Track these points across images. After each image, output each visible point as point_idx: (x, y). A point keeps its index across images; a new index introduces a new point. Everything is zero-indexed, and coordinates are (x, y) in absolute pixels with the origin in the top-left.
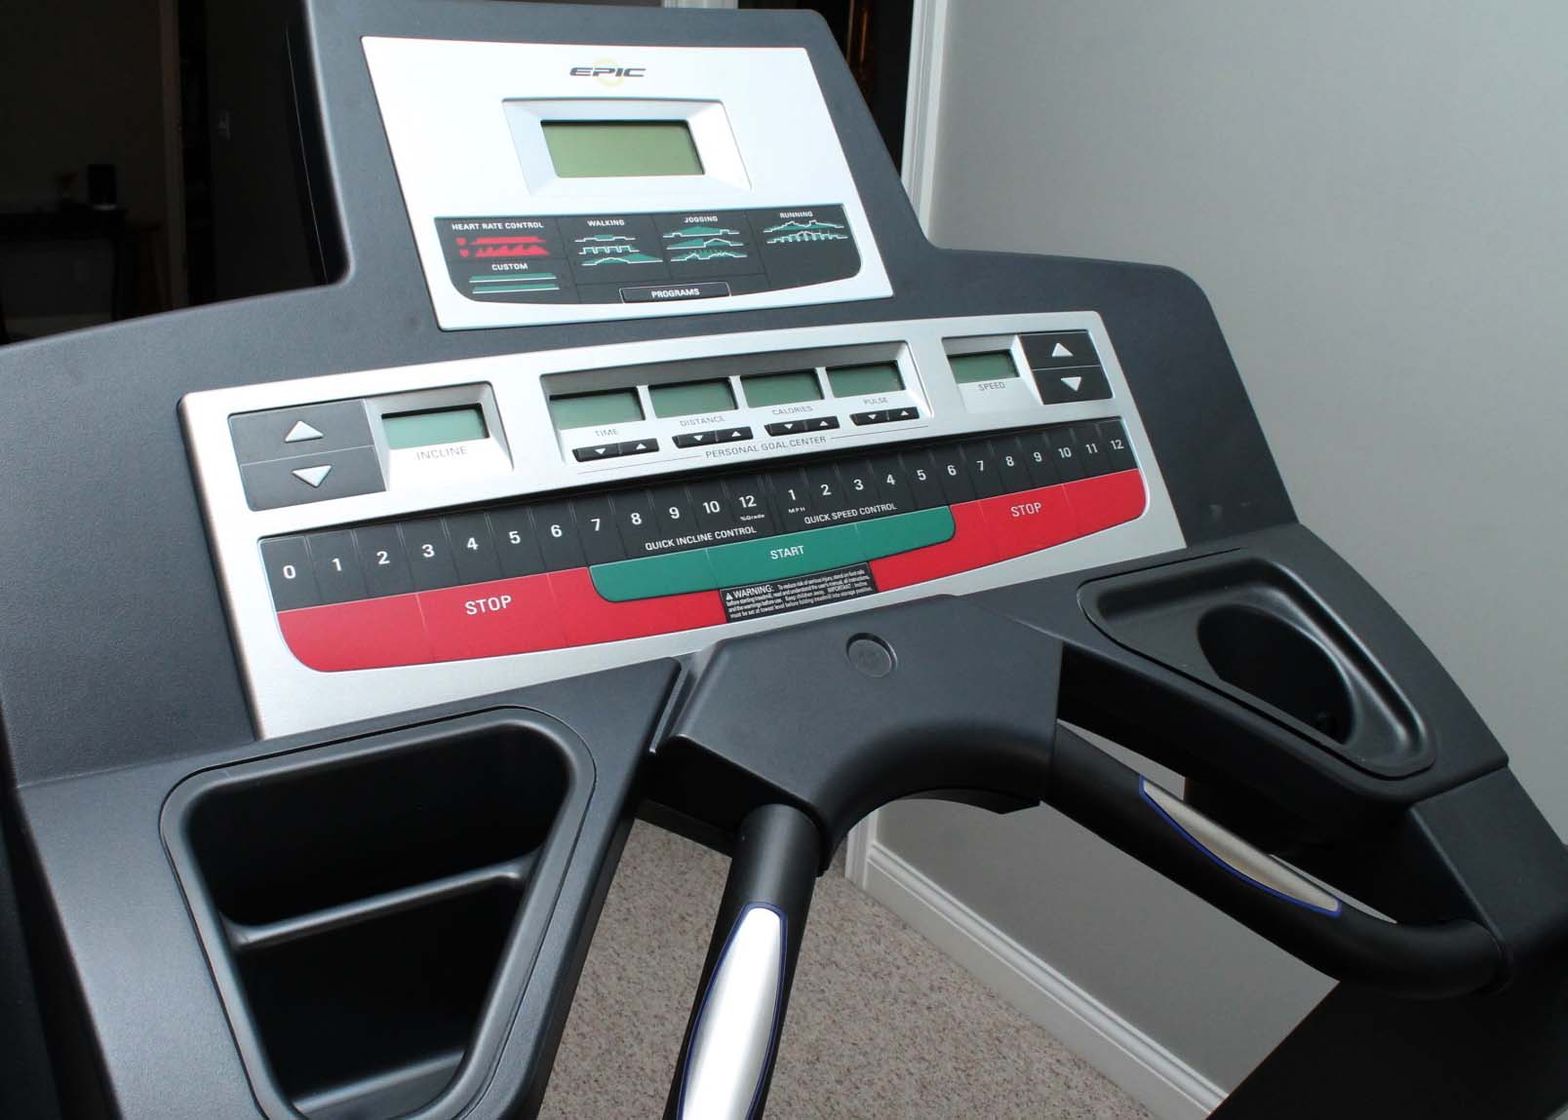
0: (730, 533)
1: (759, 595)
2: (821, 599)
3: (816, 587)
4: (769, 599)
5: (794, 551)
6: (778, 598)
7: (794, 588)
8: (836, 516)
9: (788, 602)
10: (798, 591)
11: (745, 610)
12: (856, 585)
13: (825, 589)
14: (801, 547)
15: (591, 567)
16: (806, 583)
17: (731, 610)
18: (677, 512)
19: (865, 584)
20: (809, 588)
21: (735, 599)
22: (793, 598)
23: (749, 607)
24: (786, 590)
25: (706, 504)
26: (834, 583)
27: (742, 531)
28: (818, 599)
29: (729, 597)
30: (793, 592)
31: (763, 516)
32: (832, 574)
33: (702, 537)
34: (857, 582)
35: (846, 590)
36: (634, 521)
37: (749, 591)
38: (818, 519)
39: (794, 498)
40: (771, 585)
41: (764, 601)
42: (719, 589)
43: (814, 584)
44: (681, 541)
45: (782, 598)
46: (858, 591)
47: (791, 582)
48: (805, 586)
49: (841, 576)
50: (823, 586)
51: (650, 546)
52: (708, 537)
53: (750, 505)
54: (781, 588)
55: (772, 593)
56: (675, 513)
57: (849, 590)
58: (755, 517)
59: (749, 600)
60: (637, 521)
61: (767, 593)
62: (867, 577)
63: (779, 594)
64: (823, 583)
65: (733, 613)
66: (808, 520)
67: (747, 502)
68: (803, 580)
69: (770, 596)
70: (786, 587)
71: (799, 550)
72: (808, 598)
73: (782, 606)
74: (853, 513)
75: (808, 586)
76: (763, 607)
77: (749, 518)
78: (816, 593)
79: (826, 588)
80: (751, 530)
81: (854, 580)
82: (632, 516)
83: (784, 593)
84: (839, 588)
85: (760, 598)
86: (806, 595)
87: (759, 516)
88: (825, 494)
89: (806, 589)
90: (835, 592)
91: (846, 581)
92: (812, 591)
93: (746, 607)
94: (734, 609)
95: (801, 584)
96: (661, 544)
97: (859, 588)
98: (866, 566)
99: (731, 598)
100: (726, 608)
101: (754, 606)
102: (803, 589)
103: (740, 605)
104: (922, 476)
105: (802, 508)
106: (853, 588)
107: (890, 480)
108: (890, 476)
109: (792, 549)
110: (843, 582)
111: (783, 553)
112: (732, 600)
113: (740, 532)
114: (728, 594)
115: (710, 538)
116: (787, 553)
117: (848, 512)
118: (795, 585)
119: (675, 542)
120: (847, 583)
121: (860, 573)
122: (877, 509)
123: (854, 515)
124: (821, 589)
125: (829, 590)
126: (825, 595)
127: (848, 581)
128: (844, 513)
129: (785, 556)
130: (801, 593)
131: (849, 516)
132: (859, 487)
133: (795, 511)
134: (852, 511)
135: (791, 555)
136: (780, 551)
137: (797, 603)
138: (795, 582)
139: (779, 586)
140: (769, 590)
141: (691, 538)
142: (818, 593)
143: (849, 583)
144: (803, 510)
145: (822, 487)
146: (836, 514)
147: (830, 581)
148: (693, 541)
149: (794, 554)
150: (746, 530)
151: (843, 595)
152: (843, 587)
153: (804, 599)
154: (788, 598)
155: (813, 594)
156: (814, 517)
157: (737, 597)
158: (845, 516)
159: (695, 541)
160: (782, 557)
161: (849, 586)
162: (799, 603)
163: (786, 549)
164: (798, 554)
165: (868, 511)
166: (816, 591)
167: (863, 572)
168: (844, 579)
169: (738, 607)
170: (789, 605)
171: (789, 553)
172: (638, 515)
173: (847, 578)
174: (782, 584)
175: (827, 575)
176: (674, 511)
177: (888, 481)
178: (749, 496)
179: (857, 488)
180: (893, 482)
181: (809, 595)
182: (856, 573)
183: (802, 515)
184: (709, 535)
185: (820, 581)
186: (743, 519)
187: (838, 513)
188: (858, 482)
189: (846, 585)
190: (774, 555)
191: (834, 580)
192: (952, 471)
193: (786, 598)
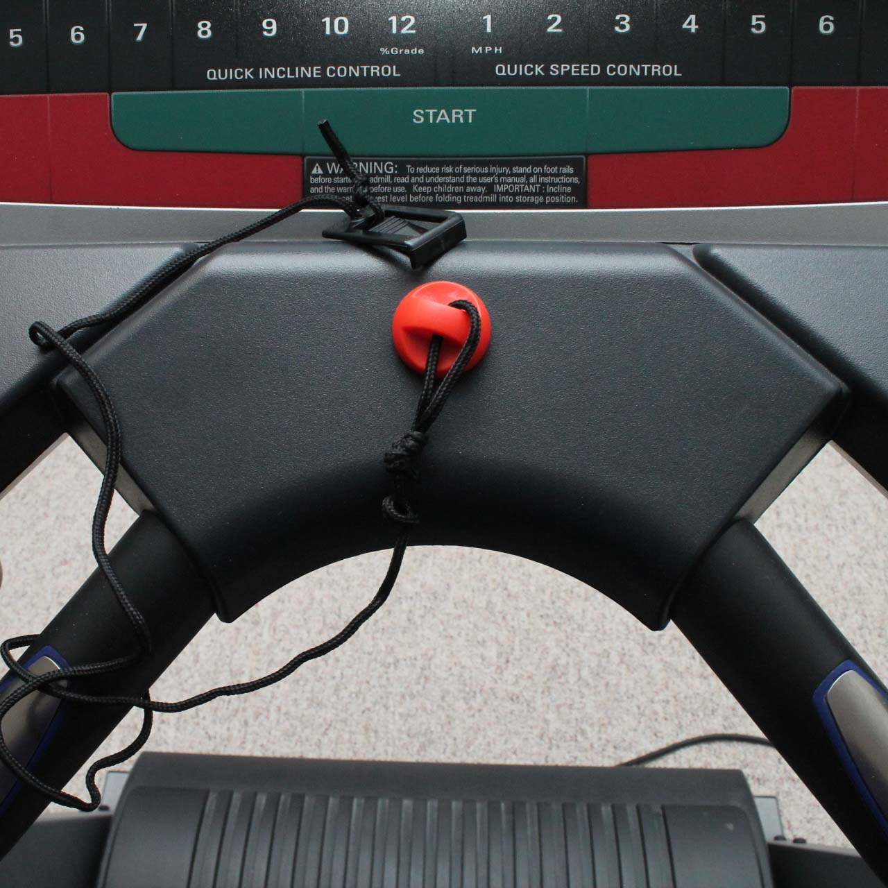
0: (353, 71)
2: (476, 199)
3: (474, 180)
5: (457, 115)
6: (401, 185)
7: (435, 175)
9: (416, 194)
10: (440, 179)
12: (549, 189)
13: (490, 188)
14: (470, 111)
15: (113, 94)
16: (459, 169)
17: (313, 190)
18: (274, 27)
19: (569, 190)
20: (462, 179)
21: (326, 174)
22: (427, 190)
23: (346, 190)
24: (419, 175)
25: (328, 20)
26: (510, 180)
27: (375, 70)
28: (471, 199)
29: (317, 170)
30: (429, 180)
31: (421, 52)
32: (510, 164)
33: (303, 71)
34: (553, 185)
35: (526, 194)
36: (200, 34)
38: (522, 70)
39: (489, 30)
40: (395, 163)
42: (303, 156)
43: (473, 175)
44: (267, 73)
45: (409, 186)
46: (548, 200)
47: (431, 164)
48: (454, 175)
49: (528, 170)
50: (487, 180)
51: (213, 75)
52: (315, 72)
53: (404, 31)
54: (410, 170)
55: (393, 176)
56: (271, 29)
57: (532, 194)
58: (407, 52)
60: (204, 33)
61: (384, 174)
62: (576, 180)
63: (403, 180)
64: (489, 175)
66: (502, 70)
67: (401, 25)
68: (455, 164)
69: (387, 179)
70: (421, 170)
71: (466, 116)
72: (454, 194)
73: (403, 200)
74: (595, 70)
75: (460, 175)
77: (395, 51)
78: (469, 189)
79: (494, 183)
80: (393, 71)
81: (548, 180)
82: (200, 25)
84: (516, 188)
86: (450, 189)
87: (415, 51)
88: (550, 30)
89: (454, 180)
90: (507, 193)
91: (532, 180)
92: (465, 185)
93: (340, 190)
94: (319, 190)
95: (450, 170)
96: (231, 74)
97: (552, 194)
98: (580, 164)
99: (320, 172)
100: (306, 186)
102: (449, 179)
103: (332, 185)
104: (758, 27)
105: (498, 48)
106: (542, 192)
107: (690, 23)
108: (693, 17)
109: (454, 111)
110: (528, 179)
111: (436, 115)
112: (320, 174)
113: (372, 71)
114: (317, 165)
115: (317, 74)
116: (443, 116)
117: (583, 66)
118: (437, 170)
119: (255, 73)
120: (535, 184)
121: (565, 170)
122: (642, 70)
123: (592, 74)
124: (483, 185)
125: (498, 188)
126: (485, 195)
127: (538, 180)
128: (575, 67)
129: (437, 122)
130: (445, 183)
131: (583, 74)
132: (623, 27)
133: (481, 52)
134: (592, 66)
135: (448, 121)
136: (431, 111)
137: (431, 199)
138: (440, 164)
139: (409, 166)
140: (390, 170)
141: (284, 69)
142: (474, 189)
143: (538, 183)
144: (498, 52)
145: (550, 17)
146: (557, 66)
147: (503, 174)
148: (286, 76)
149: (454, 121)
150: (383, 68)
151: (519, 199)
152: (524, 187)
153: (447, 194)
154: (417, 188)
155: (465, 189)
156: (516, 66)
157: (330, 172)
158: (575, 72)
159: (289, 76)
160: (431, 121)
161: (536, 187)
162: (434, 199)
163: (443, 111)
164: (462, 121)
165: (622, 70)
166: (472, 184)
167: (571, 170)
168: (532, 174)
169: (327, 188)
170: (416, 199)
171: (447, 118)
172: (209, 24)
173: (537, 174)
174: (415, 165)
175: (501, 164)
176: (269, 24)
177: (685, 26)
178: (407, 17)
179: (617, 29)
180: (693, 28)
181: (457, 189)
182: (558, 170)
183: (493, 59)
184: (317, 70)
185: (485, 170)
186: (384, 51)
187: (563, 66)
188: (624, 19)
189: (531, 186)
190: (418, 116)
191: (511, 175)
192: (827, 27)
193: (415, 188)
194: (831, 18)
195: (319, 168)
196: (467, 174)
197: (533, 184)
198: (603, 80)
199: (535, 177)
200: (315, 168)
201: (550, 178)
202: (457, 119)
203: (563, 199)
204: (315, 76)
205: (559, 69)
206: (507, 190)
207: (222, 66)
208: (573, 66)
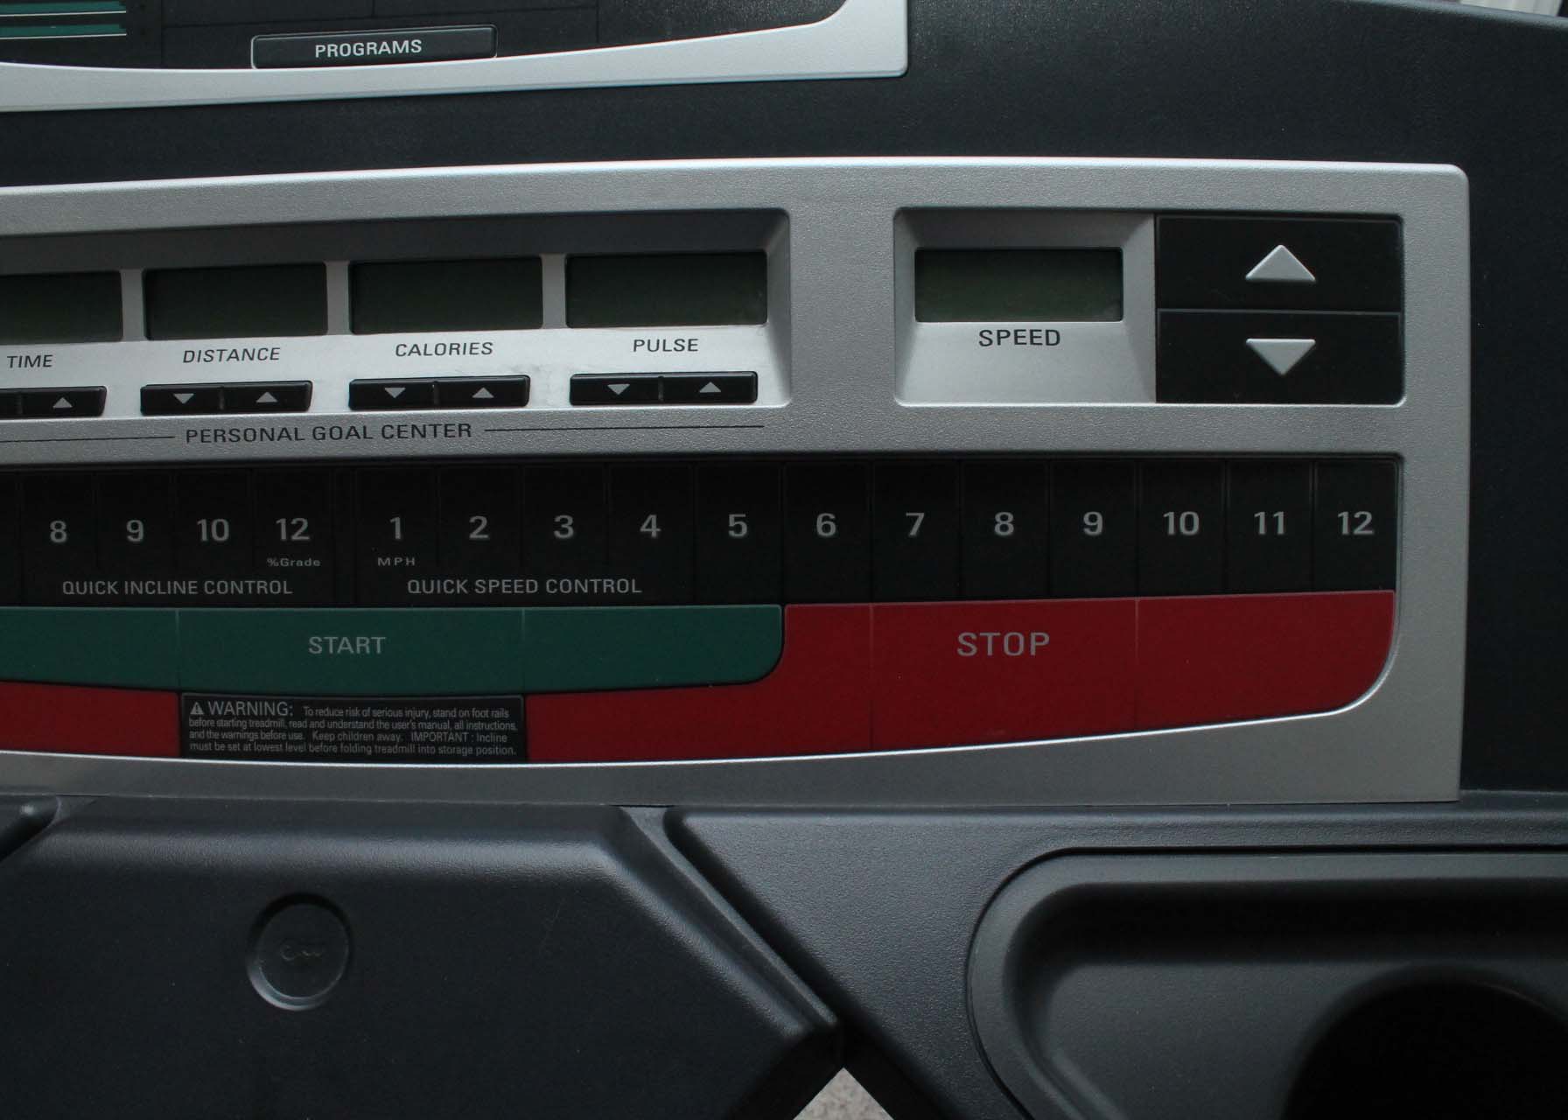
0: (235, 587)
1: (259, 718)
2: (390, 750)
3: (386, 725)
4: (277, 730)
5: (362, 644)
6: (298, 730)
7: (337, 719)
8: (483, 586)
9: (316, 743)
10: (344, 725)
11: (220, 741)
12: (480, 738)
13: (406, 736)
14: (379, 639)
16: (366, 713)
17: (193, 735)
18: (141, 530)
19: (504, 739)
20: (370, 725)
21: (207, 716)
22: (330, 737)
23: (232, 736)
24: (319, 719)
25: (203, 522)
26: (430, 726)
27: (262, 586)
28: (384, 749)
29: (197, 710)
30: (331, 725)
31: (317, 563)
32: (431, 707)
33: (176, 587)
34: (485, 732)
35: (451, 744)
36: (53, 537)
37: (240, 706)
38: (440, 586)
39: (398, 536)
40: (290, 703)
41: (267, 730)
42: (179, 692)
43: (384, 719)
44: (133, 587)
45: (307, 732)
46: (480, 751)
47: (333, 706)
48: (361, 719)
49: (453, 714)
50: (402, 725)
51: (70, 588)
52: (188, 588)
53: (295, 537)
54: (308, 712)
55: (287, 719)
56: (136, 532)
57: (458, 744)
58: (300, 563)
59: (233, 722)
60: (59, 535)
61: (276, 717)
62: (512, 727)
63: (300, 725)
64: (404, 719)
65: (197, 741)
66: (416, 587)
67: (292, 530)
68: (362, 706)
69: (280, 724)
70: (321, 712)
71: (373, 644)
72: (363, 743)
73: (301, 749)
74: (531, 586)
75: (368, 719)
76: (259, 742)
77: (285, 562)
78: (380, 737)
79: (410, 730)
80: (283, 588)
81: (478, 726)
82: (53, 525)
83: (313, 725)
84: (438, 736)
85: (258, 724)
86: (358, 736)
87: (310, 562)
88: (474, 536)
89: (362, 725)
90: (427, 743)
91: (458, 726)
92: (375, 732)
93: (224, 735)
94: (200, 735)
95: (355, 713)
96: (91, 588)
97: (483, 745)
98: (517, 705)
99: (201, 712)
100: (184, 730)
101: (242, 736)
102: (355, 724)
103: (215, 729)
104: (738, 529)
105: (410, 559)
106: (471, 741)
107: (649, 526)
108: (653, 518)
109: (358, 639)
110: (452, 725)
111: (336, 644)
112: (202, 716)
113: (259, 587)
114: (197, 703)
115: (193, 590)
116: (345, 645)
117: (516, 581)
118: (341, 713)
119: (120, 587)
120: (462, 731)
121: (498, 714)
122: (591, 585)
123: (528, 591)
124: (397, 732)
125: (415, 736)
126: (400, 744)
127: (465, 726)
128: (506, 583)
129: (339, 651)
130: (351, 730)
131: (516, 591)
132: (565, 531)
133: (389, 564)
134: (528, 581)
135: (352, 652)
136: (331, 639)
137: (335, 749)
138: (343, 706)
139: (306, 707)
140: (284, 712)
141: (153, 583)
142: (386, 738)
143: (465, 730)
144: (410, 564)
145: (473, 520)
146: (484, 582)
147: (422, 719)
148: (157, 591)
149: (358, 651)
150: (271, 584)
151: (442, 750)
152: (448, 736)
153: (353, 743)
154: (318, 735)
155: (376, 737)
156: (432, 582)
157: (213, 713)
158: (507, 589)
159: (160, 593)
160: (331, 651)
161: (463, 735)
162: (339, 749)
163: (345, 639)
164: (368, 651)
165: (566, 587)
166: (383, 731)
167: (506, 714)
168: (457, 719)
169: (210, 733)
170: (316, 749)
171: (350, 648)
172: (64, 526)
173: (464, 719)
174: (314, 705)
175: (419, 706)
176: (135, 526)
177: (643, 529)
178: (299, 519)
179: (558, 534)
180: (654, 531)
181: (366, 737)
182: (489, 714)
183: (405, 573)
184: (193, 585)
185: (399, 713)
186: (272, 562)
187: (491, 581)
188: (564, 521)
189: (457, 734)
190: (315, 644)
191: (432, 720)
192: (826, 528)
193: (314, 735)
194: (832, 516)
195: (199, 708)
196: (377, 719)
197: (458, 731)
198: (541, 599)
199: (462, 722)
200: (194, 708)
201: (479, 723)
202: (363, 649)
203: (497, 751)
204: (190, 593)
205: (487, 586)
206: (427, 739)
207: (81, 577)
208: (504, 581)
